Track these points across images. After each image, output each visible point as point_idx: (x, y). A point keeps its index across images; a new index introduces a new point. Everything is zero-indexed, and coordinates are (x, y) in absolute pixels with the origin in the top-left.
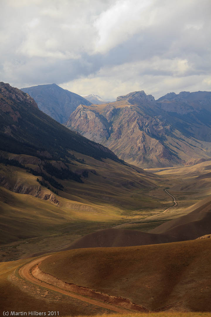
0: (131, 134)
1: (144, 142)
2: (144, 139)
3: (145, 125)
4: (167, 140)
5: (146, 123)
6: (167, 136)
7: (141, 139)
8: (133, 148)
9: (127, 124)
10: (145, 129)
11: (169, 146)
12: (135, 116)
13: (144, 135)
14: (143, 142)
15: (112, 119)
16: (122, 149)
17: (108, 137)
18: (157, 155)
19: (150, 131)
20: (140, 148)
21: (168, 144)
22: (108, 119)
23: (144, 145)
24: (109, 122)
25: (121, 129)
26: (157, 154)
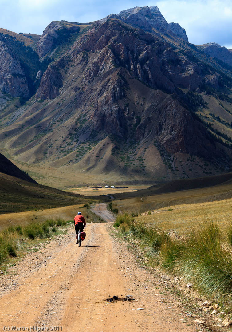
0: (89, 82)
1: (121, 98)
2: (122, 90)
3: (137, 57)
4: (204, 105)
5: (140, 53)
6: (206, 94)
7: (113, 89)
8: (85, 120)
9: (80, 56)
10: (135, 68)
11: (209, 122)
12: (108, 32)
13: (123, 78)
14: (120, 101)
15: (53, 53)
16: (54, 126)
17: (26, 96)
18: (162, 139)
19: (150, 76)
20: (107, 120)
21: (208, 116)
22: (40, 55)
23: (120, 109)
24: (42, 60)
25: (62, 71)
26: (160, 138)
